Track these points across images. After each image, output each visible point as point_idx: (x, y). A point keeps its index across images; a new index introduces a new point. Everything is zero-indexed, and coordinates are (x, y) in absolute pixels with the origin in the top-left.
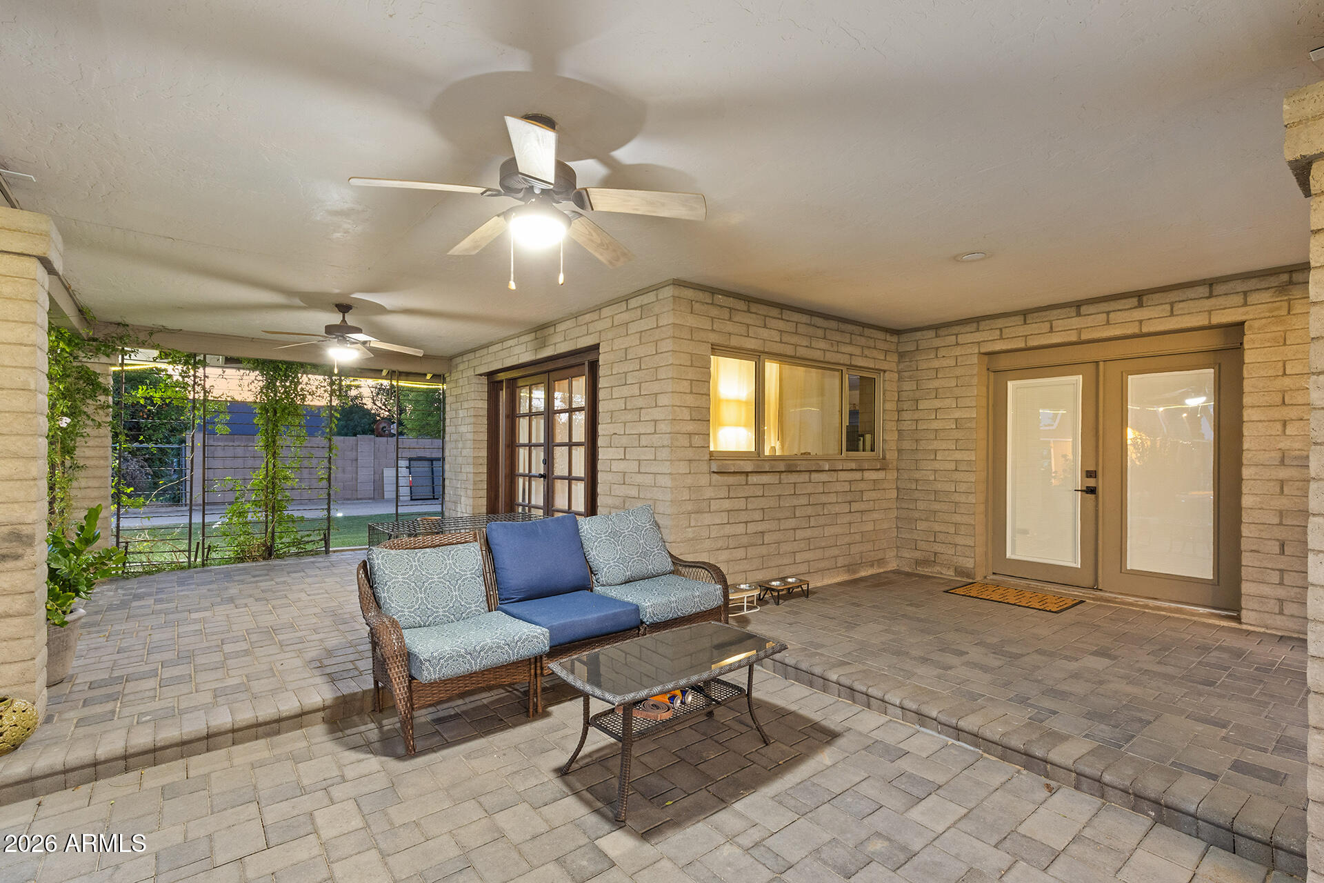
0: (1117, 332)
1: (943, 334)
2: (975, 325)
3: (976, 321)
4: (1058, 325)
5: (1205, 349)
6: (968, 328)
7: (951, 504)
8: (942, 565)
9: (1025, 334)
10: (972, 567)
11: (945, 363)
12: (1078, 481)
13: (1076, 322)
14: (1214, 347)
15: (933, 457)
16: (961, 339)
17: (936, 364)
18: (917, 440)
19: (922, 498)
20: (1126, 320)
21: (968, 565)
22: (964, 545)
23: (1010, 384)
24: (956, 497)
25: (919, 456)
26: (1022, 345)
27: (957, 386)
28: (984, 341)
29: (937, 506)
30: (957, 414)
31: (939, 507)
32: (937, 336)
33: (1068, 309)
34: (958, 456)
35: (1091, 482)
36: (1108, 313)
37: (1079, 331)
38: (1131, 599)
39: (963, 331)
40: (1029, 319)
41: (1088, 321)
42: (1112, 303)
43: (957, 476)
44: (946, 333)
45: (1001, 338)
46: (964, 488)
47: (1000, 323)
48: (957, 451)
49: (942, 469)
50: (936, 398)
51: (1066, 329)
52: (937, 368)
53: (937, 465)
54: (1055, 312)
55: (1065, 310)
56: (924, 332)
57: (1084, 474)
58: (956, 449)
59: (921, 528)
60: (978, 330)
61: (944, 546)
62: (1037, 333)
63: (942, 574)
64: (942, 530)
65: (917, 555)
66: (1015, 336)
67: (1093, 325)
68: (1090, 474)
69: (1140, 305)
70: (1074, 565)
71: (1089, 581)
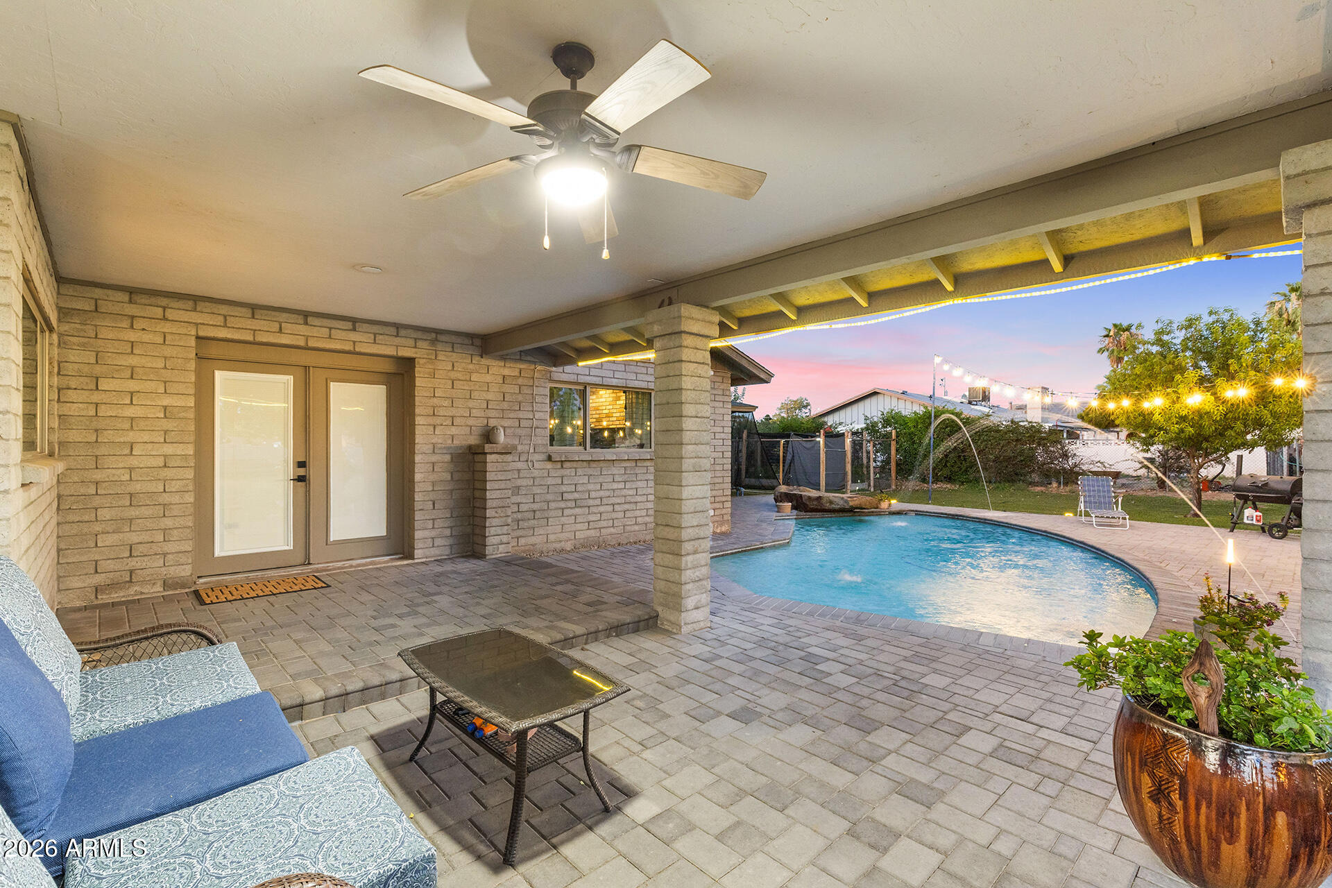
0: (338, 346)
1: (143, 301)
2: (191, 303)
3: (196, 300)
4: (287, 327)
5: (383, 371)
6: (180, 304)
7: (157, 507)
8: (144, 582)
9: (254, 328)
10: (188, 574)
11: (146, 337)
12: (292, 471)
13: (303, 329)
14: (388, 371)
15: (127, 451)
16: (170, 314)
17: (132, 336)
18: (96, 430)
19: (108, 505)
20: (343, 339)
21: (183, 574)
22: (176, 552)
23: (217, 373)
24: (166, 498)
25: (103, 450)
26: (250, 338)
27: (165, 368)
28: (203, 324)
29: (133, 512)
30: (166, 401)
31: (137, 513)
32: (130, 302)
33: (296, 316)
34: (168, 449)
35: (301, 472)
36: (330, 329)
37: (307, 338)
38: (340, 564)
39: (172, 305)
40: (258, 313)
41: (315, 332)
42: (334, 321)
43: (167, 473)
44: (147, 302)
45: (225, 326)
46: (177, 486)
47: (224, 309)
48: (167, 445)
49: (141, 466)
50: (132, 378)
51: (294, 333)
52: (133, 342)
53: (134, 462)
54: (285, 315)
55: (294, 316)
56: (110, 292)
57: (296, 465)
58: (165, 442)
59: (107, 543)
60: (195, 310)
61: (146, 559)
62: (266, 331)
63: (142, 593)
64: (143, 541)
65: (99, 579)
66: (241, 328)
67: (317, 335)
68: (301, 465)
69: (354, 329)
70: (286, 548)
71: (300, 558)
